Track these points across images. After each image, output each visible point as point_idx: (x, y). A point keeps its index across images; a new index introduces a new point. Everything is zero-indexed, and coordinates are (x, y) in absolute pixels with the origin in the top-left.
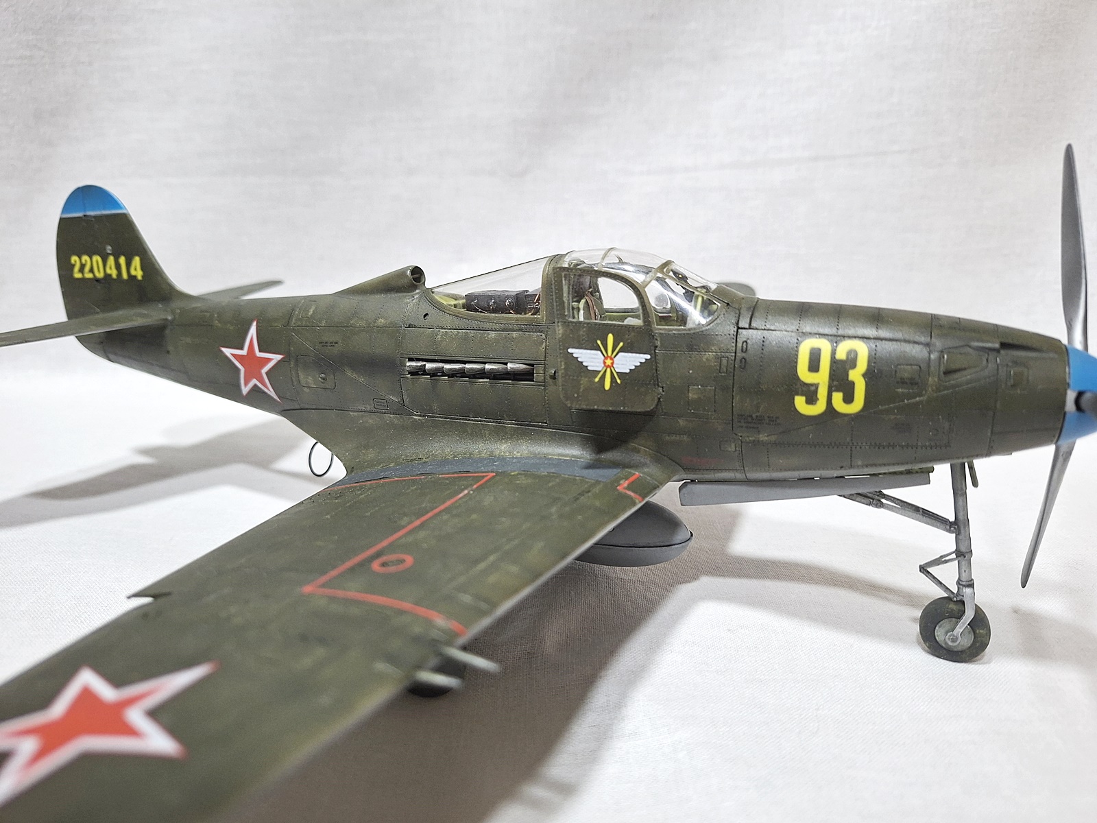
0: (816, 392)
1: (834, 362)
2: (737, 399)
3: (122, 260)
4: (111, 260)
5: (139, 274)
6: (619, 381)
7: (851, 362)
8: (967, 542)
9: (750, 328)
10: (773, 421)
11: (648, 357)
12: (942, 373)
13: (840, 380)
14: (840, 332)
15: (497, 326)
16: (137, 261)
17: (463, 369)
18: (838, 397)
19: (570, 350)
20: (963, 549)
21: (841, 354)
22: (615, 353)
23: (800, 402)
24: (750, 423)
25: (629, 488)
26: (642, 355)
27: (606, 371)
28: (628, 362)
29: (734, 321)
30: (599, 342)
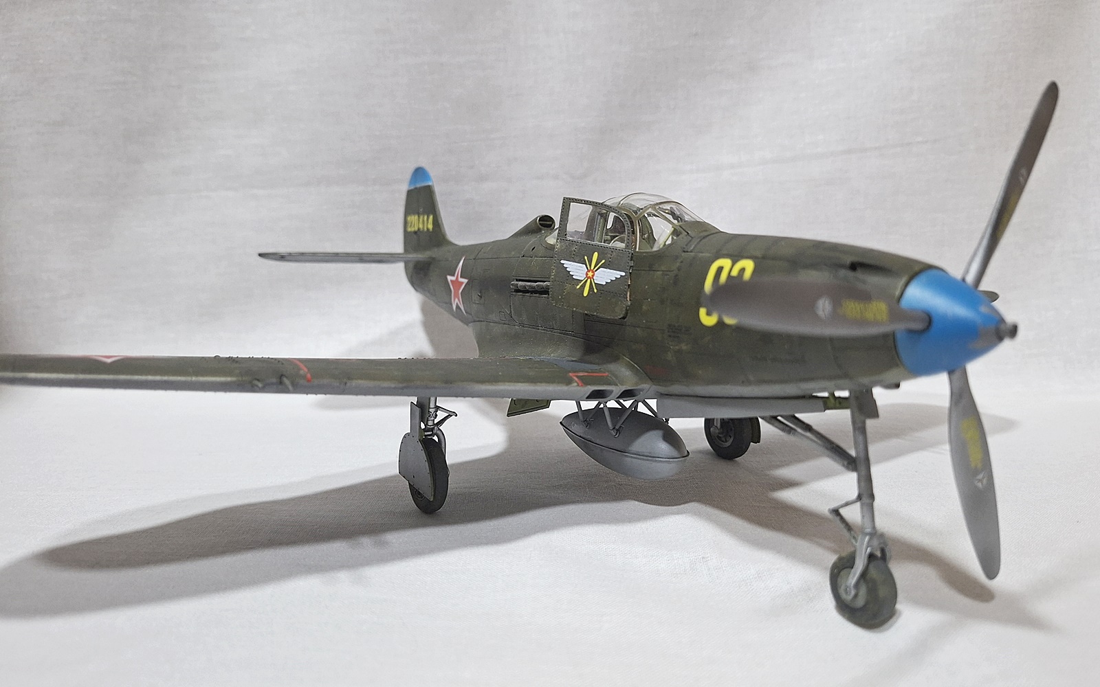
1: (730, 278)
2: (668, 310)
3: (426, 217)
4: (422, 217)
5: (430, 227)
6: (595, 291)
7: (740, 278)
9: (690, 252)
10: (687, 330)
11: (623, 274)
16: (431, 217)
19: (562, 262)
21: (736, 270)
22: (596, 268)
23: (703, 314)
24: (675, 332)
25: (580, 377)
26: (618, 272)
27: (586, 281)
28: (605, 276)
29: (683, 245)
30: (586, 258)
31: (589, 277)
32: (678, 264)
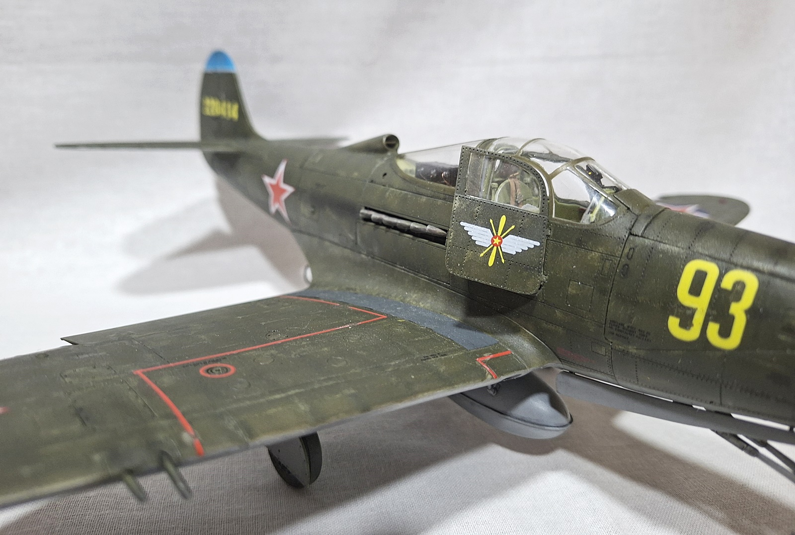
0: (692, 317)
1: (718, 290)
2: (612, 304)
6: (503, 261)
7: (737, 293)
9: (642, 236)
10: (643, 335)
11: (538, 244)
13: (721, 311)
14: (734, 259)
15: (429, 192)
17: (397, 223)
18: (713, 329)
19: (462, 224)
21: (728, 283)
22: (504, 234)
23: (673, 323)
24: (621, 331)
25: (488, 363)
26: (531, 241)
27: (492, 249)
28: (515, 245)
29: (629, 225)
30: (491, 221)
31: (496, 245)
32: (626, 251)
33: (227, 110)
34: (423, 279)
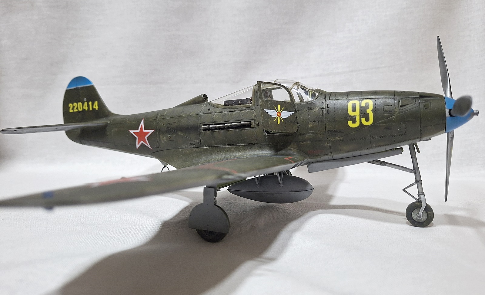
0: (355, 119)
1: (361, 107)
2: (327, 125)
3: (90, 103)
4: (86, 104)
5: (96, 107)
7: (367, 107)
8: (419, 177)
9: (330, 100)
10: (341, 131)
11: (293, 113)
12: (400, 107)
13: (364, 114)
14: (362, 98)
16: (96, 103)
17: (224, 126)
18: (363, 120)
19: (265, 110)
20: (418, 179)
21: (363, 105)
22: (281, 111)
23: (350, 123)
24: (332, 133)
25: (289, 159)
26: (291, 112)
28: (286, 114)
29: (324, 98)
30: (275, 107)
31: (279, 116)
32: (326, 106)
33: (88, 106)
34: (241, 146)
